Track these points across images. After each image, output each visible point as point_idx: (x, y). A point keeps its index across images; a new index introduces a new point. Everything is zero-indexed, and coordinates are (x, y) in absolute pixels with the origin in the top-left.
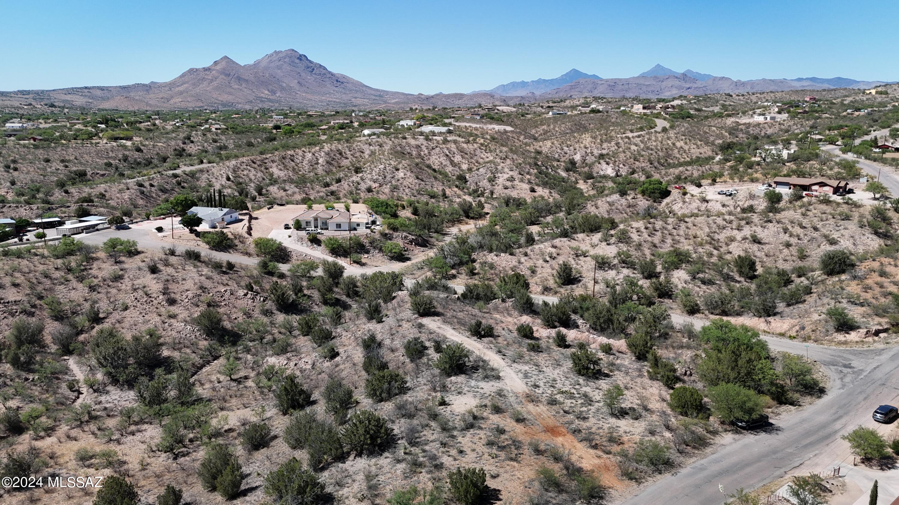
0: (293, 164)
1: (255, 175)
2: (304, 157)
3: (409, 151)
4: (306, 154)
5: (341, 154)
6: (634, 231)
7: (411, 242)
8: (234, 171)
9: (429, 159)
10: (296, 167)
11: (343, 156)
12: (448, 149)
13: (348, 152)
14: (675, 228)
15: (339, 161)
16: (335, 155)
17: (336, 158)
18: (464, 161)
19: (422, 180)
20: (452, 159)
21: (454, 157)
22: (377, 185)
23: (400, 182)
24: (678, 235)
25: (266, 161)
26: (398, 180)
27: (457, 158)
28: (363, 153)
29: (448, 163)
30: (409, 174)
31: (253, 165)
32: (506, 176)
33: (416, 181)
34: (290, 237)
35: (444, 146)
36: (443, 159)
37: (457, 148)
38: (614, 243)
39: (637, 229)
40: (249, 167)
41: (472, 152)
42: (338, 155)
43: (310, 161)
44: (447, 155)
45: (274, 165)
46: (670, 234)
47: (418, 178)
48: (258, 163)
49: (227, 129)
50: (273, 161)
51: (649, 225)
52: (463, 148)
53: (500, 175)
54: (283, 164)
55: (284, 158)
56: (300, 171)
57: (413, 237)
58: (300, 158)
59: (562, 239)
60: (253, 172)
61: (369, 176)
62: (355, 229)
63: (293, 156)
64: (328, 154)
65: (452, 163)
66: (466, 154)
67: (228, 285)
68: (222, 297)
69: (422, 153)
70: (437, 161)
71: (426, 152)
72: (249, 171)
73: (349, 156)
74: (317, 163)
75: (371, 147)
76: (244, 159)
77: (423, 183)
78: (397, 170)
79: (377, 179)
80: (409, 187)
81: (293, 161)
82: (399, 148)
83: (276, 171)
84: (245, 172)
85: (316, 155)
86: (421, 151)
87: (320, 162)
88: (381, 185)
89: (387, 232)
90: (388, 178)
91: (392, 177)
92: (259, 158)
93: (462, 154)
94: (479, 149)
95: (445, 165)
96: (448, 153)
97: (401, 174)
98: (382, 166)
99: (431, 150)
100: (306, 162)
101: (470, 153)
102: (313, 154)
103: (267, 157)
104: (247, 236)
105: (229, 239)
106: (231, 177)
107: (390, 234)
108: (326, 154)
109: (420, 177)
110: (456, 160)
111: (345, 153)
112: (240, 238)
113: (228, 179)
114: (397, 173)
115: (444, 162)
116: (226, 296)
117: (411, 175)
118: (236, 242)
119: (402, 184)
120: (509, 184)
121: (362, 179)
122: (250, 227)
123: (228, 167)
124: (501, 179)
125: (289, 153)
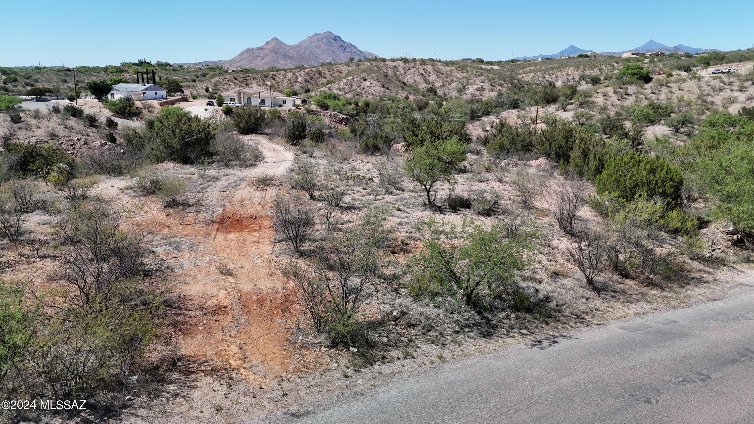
0: (274, 82)
2: (285, 76)
4: (287, 74)
5: (320, 74)
6: (600, 95)
7: (341, 121)
8: (216, 85)
9: (404, 78)
10: (276, 85)
11: (321, 76)
12: (424, 69)
13: (327, 73)
14: (653, 93)
15: (318, 81)
16: (314, 75)
17: (315, 77)
18: (438, 80)
19: (388, 89)
20: (427, 78)
21: (429, 76)
22: (342, 93)
23: (365, 90)
24: (658, 99)
25: (248, 78)
26: (364, 89)
27: (433, 77)
28: (341, 73)
29: (422, 81)
30: (375, 83)
31: (235, 81)
32: (475, 87)
33: (382, 89)
34: (206, 110)
35: (420, 67)
36: (418, 78)
37: (434, 69)
38: (572, 110)
39: (603, 93)
41: (449, 73)
42: (317, 75)
43: (289, 80)
44: (422, 74)
45: (254, 82)
46: (646, 99)
47: (383, 87)
48: (240, 79)
49: (242, 71)
50: (254, 79)
51: (619, 90)
53: (470, 86)
55: (266, 77)
56: (279, 88)
57: (344, 117)
58: (282, 77)
59: (510, 110)
61: (337, 86)
62: (281, 106)
63: (276, 75)
64: (308, 74)
65: (426, 81)
66: (443, 74)
67: (89, 136)
68: (72, 145)
69: (398, 73)
70: (411, 80)
71: (402, 72)
72: (230, 85)
73: (328, 76)
74: (296, 82)
75: (350, 68)
76: (227, 77)
77: (388, 91)
78: (365, 80)
79: (343, 89)
80: (373, 95)
81: (274, 79)
82: (375, 68)
84: (225, 87)
85: (296, 74)
86: (397, 71)
87: (299, 80)
88: (346, 93)
89: (315, 109)
90: (354, 87)
91: (359, 87)
92: (242, 76)
93: (438, 74)
94: (455, 70)
95: (419, 83)
96: (423, 72)
97: (368, 83)
98: (351, 77)
99: (407, 70)
100: (286, 80)
101: (446, 74)
102: (294, 74)
103: (250, 75)
104: (158, 106)
105: (137, 108)
106: (210, 89)
107: (318, 112)
108: (306, 74)
109: (386, 86)
110: (430, 79)
111: (324, 73)
112: (149, 108)
113: (207, 90)
114: (364, 82)
115: (418, 81)
116: (78, 145)
117: (378, 84)
118: (145, 111)
119: (366, 91)
120: (478, 93)
121: (329, 88)
122: (173, 103)
123: (211, 82)
124: (471, 90)
125: (272, 73)
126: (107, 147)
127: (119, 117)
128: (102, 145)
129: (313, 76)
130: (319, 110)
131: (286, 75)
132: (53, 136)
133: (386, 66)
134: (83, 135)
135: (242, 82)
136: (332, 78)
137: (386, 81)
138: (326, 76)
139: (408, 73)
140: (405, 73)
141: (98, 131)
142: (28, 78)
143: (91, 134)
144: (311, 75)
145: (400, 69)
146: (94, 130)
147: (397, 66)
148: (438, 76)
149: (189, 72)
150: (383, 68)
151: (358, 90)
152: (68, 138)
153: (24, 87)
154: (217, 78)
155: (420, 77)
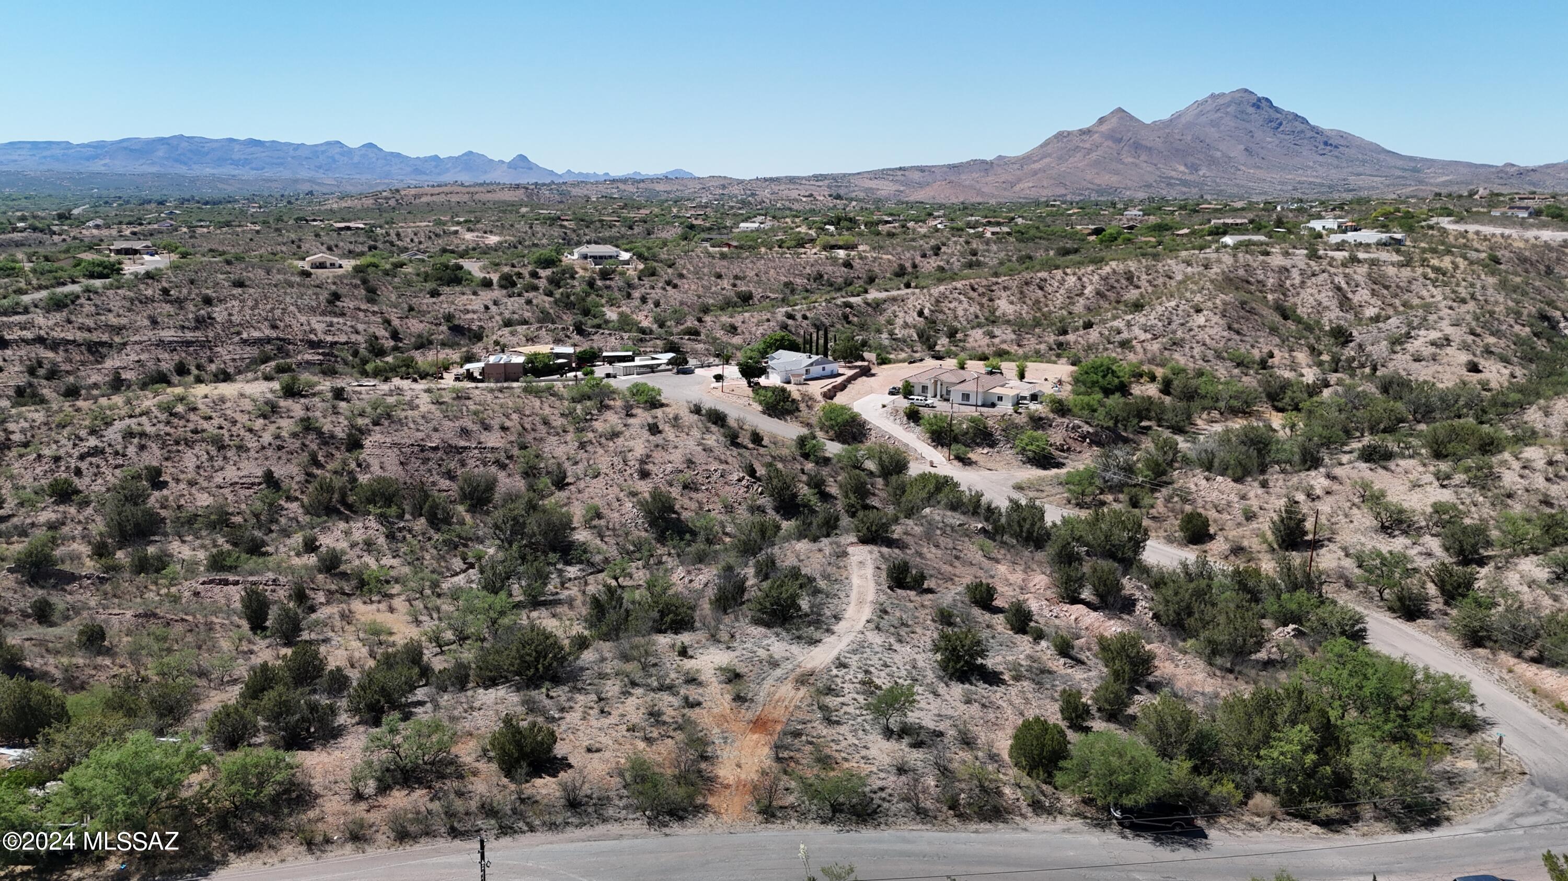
0: (1040, 293)
1: (966, 310)
2: (1062, 282)
3: (1261, 277)
4: (1067, 278)
5: (1130, 279)
7: (1084, 437)
8: (938, 301)
9: (1298, 294)
10: (1042, 300)
11: (1132, 283)
12: (1346, 276)
13: (1144, 277)
15: (1121, 292)
16: (1118, 281)
17: (1118, 286)
18: (1372, 301)
19: (1238, 333)
20: (1350, 295)
21: (1354, 292)
22: (1149, 336)
23: (1192, 333)
25: (994, 288)
26: (1191, 330)
27: (1361, 295)
28: (1170, 278)
29: (1334, 304)
30: (1216, 319)
31: (971, 293)
33: (1225, 334)
34: (884, 406)
36: (1327, 297)
37: (1371, 274)
40: (962, 297)
41: (1404, 284)
42: (1123, 281)
43: (1069, 291)
44: (1339, 289)
45: (1004, 294)
47: (1230, 328)
48: (981, 290)
49: (1009, 234)
50: (1005, 288)
52: (1384, 276)
53: (1422, 332)
54: (1022, 293)
55: (1027, 284)
56: (1047, 306)
57: (1091, 430)
58: (1056, 284)
60: (966, 305)
61: (1143, 320)
62: (993, 405)
63: (1045, 280)
64: (1105, 279)
65: (1345, 302)
66: (1387, 287)
67: (727, 463)
68: (707, 478)
69: (1288, 282)
70: (1311, 300)
71: (1297, 281)
72: (960, 302)
73: (1143, 283)
74: (1081, 295)
75: (1189, 269)
76: (959, 285)
77: (1237, 338)
78: (1199, 311)
79: (1152, 327)
80: (1204, 344)
81: (1041, 288)
83: (1004, 306)
84: (952, 306)
85: (1084, 279)
86: (1287, 278)
87: (1086, 292)
88: (1155, 337)
89: (1043, 415)
90: (1174, 326)
91: (1182, 325)
92: (984, 282)
93: (1376, 287)
94: (1421, 279)
95: (1327, 308)
96: (1344, 285)
97: (1200, 320)
98: (1173, 304)
99: (1309, 278)
100: (1062, 291)
101: (1398, 286)
102: (1080, 279)
103: (1000, 280)
104: (820, 398)
105: (793, 400)
106: (926, 312)
107: (1048, 419)
108: (1102, 279)
109: (1236, 326)
110: (1356, 299)
111: (1139, 278)
112: (809, 400)
113: (921, 313)
114: (1195, 317)
115: (1326, 303)
116: (714, 478)
117: (1221, 322)
118: (802, 406)
119: (1194, 336)
120: (1428, 351)
121: (1129, 325)
122: (842, 387)
123: (930, 295)
124: (1420, 343)
125: (1039, 275)
126: (744, 482)
127: (770, 415)
128: (740, 480)
129: (1116, 284)
130: (1051, 416)
131: (1064, 281)
132: (690, 463)
133: (1265, 266)
134: (721, 462)
135: (983, 294)
136: (1150, 289)
137: (1242, 313)
138: (1140, 283)
139: (1309, 283)
140: (1303, 282)
141: (739, 454)
142: (670, 267)
143: (730, 460)
144: (1112, 281)
145: (1295, 273)
146: (735, 451)
147: (1289, 267)
148: (1374, 293)
149: (913, 240)
150: (1259, 272)
151: (1179, 334)
152: (705, 467)
153: (664, 289)
154: (942, 288)
155: (1331, 294)
